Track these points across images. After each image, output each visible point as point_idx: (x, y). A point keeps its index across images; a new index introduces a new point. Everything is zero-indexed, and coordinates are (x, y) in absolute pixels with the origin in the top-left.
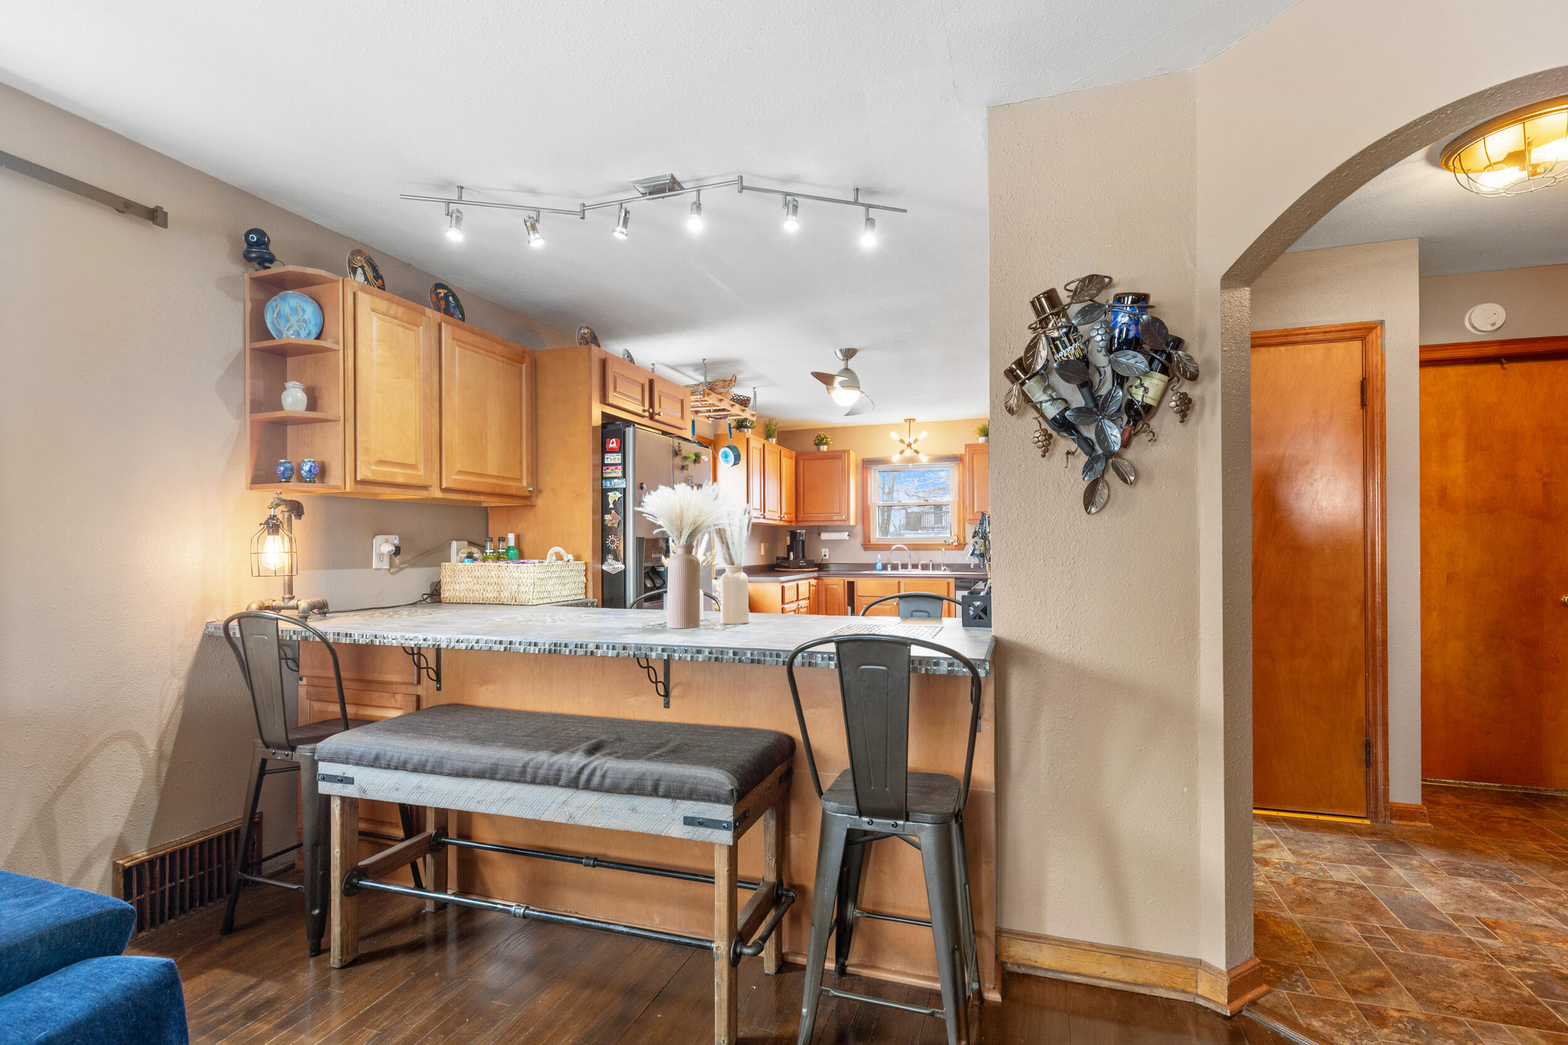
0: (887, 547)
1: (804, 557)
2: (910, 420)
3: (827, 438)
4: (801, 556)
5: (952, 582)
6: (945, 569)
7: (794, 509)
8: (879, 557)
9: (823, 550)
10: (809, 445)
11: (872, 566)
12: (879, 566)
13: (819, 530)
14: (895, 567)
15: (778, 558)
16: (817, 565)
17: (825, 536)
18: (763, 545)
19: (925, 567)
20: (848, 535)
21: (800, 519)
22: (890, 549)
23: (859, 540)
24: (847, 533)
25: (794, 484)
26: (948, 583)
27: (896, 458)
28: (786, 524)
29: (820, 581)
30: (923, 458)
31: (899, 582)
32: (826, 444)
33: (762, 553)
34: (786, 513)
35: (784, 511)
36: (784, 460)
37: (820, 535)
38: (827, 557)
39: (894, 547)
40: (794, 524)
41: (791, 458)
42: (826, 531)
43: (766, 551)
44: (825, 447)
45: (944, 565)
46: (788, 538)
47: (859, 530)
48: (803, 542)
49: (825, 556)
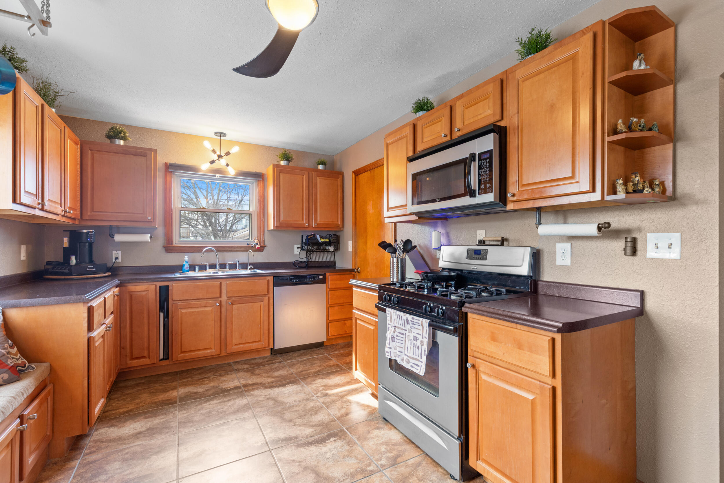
0: (198, 249)
1: (91, 261)
2: (221, 135)
3: (125, 133)
4: (87, 260)
5: (271, 279)
6: (251, 268)
7: (79, 205)
8: (186, 258)
9: (114, 252)
10: (100, 137)
11: (180, 268)
12: (186, 266)
13: (111, 231)
14: (203, 268)
15: (48, 263)
16: (110, 269)
17: (118, 238)
18: (23, 248)
19: (233, 267)
20: (151, 237)
21: (86, 217)
22: (201, 251)
23: (160, 242)
24: (149, 235)
25: (79, 175)
26: (268, 281)
27: (205, 167)
28: (69, 221)
29: (123, 288)
30: (231, 172)
31: (221, 283)
32: (124, 138)
33: (23, 257)
34: (70, 208)
35: (68, 204)
36: (68, 142)
37: (113, 236)
38: (120, 260)
39: (204, 250)
40: (77, 222)
41: (77, 144)
42: (119, 232)
43: (28, 254)
44: (122, 142)
45: (250, 264)
46: (66, 240)
47: (160, 231)
48: (91, 244)
49: (117, 258)
